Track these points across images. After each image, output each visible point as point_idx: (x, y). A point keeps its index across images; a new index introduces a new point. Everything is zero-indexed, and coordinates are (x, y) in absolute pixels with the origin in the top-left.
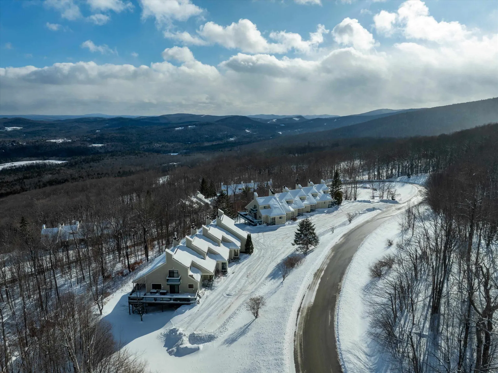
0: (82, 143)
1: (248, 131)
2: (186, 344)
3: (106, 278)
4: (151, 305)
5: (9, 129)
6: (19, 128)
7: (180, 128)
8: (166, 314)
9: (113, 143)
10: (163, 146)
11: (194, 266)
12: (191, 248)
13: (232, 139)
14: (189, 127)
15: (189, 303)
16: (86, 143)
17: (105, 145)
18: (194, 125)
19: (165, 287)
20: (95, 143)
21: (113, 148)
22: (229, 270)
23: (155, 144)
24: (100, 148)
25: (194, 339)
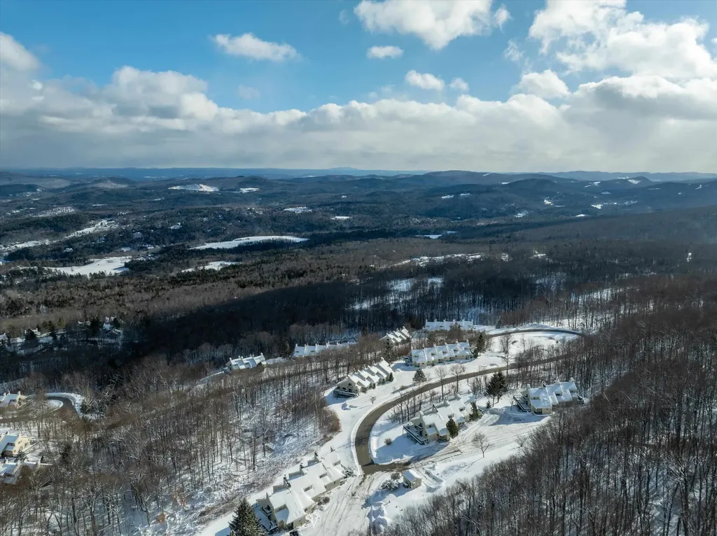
0: (325, 214)
1: (547, 202)
2: (348, 407)
3: (327, 383)
4: (342, 395)
5: (245, 190)
6: (254, 189)
7: (449, 197)
8: (343, 399)
9: (360, 216)
10: (423, 222)
11: (359, 383)
12: (370, 371)
13: (520, 215)
14: (462, 195)
15: (354, 396)
16: (328, 214)
17: (351, 218)
18: (468, 192)
19: (347, 389)
20: (338, 215)
21: (360, 222)
22: (377, 387)
23: (413, 219)
24: (346, 221)
25: (351, 406)
